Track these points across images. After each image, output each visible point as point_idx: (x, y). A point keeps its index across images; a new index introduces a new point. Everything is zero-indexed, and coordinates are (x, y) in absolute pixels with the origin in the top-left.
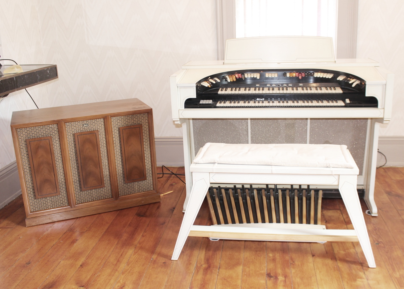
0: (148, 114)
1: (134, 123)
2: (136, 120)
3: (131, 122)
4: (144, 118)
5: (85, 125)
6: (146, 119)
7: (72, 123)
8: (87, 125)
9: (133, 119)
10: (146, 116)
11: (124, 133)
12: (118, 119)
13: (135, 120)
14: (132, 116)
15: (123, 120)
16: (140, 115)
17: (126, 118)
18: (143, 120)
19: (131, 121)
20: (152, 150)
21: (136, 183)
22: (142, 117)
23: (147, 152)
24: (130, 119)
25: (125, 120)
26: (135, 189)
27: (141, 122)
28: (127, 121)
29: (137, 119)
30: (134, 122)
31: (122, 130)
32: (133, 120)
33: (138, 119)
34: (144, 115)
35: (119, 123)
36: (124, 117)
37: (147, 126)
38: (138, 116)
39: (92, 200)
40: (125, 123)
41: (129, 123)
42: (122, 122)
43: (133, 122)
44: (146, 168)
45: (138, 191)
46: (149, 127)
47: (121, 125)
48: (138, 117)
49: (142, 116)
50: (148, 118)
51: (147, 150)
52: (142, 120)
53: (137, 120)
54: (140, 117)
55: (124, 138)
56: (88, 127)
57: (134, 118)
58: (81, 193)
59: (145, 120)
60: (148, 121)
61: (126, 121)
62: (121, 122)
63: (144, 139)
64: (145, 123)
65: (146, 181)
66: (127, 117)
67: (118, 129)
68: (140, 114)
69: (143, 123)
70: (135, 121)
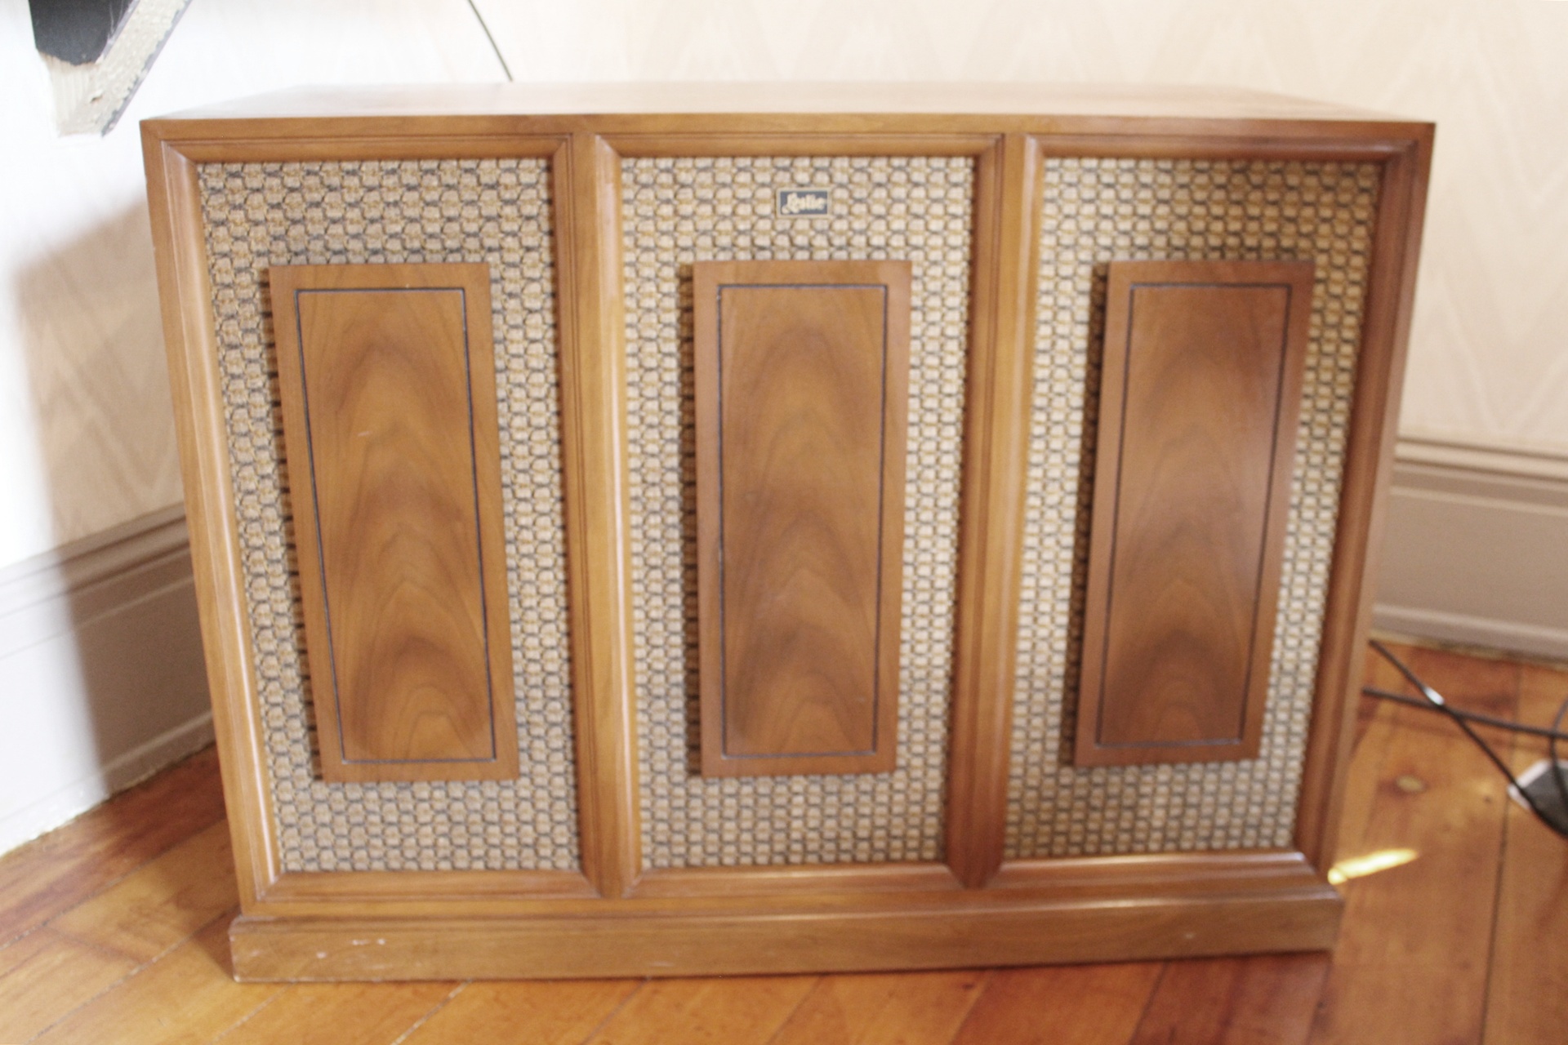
0: (1381, 177)
1: (1242, 244)
2: (1271, 212)
3: (1218, 226)
4: (1338, 205)
5: (801, 195)
6: (1360, 223)
7: (686, 169)
8: (818, 203)
9: (1238, 203)
10: (1363, 190)
11: (1139, 320)
12: (1109, 186)
13: (1252, 218)
14: (1235, 172)
15: (1145, 201)
16: (1314, 173)
17: (1182, 186)
18: (1324, 229)
19: (1217, 218)
20: (1355, 513)
21: (1164, 773)
22: (1327, 198)
23: (1309, 521)
24: (1218, 203)
25: (1166, 202)
26: (1144, 819)
27: (1304, 244)
28: (1180, 218)
29: (1274, 203)
30: (1244, 229)
31: (1132, 293)
32: (1235, 211)
33: (1290, 212)
34: (1346, 183)
35: (1106, 217)
36: (1167, 172)
37: (1354, 283)
38: (1293, 180)
39: (778, 859)
40: (1160, 232)
41: (1200, 233)
42: (1135, 214)
43: (1235, 226)
44: (1269, 660)
45: (1165, 839)
46: (1368, 300)
47: (1123, 241)
48: (1291, 188)
49: (1328, 189)
50: (1377, 208)
51: (1310, 501)
52: (1325, 220)
53: (1272, 219)
54: (1309, 197)
55: (1135, 370)
56: (821, 223)
57: (1255, 196)
58: (696, 786)
59: (1351, 232)
60: (1373, 237)
61: (1172, 211)
62: (1124, 217)
63: (1307, 404)
64: (1340, 252)
65: (1245, 764)
66: (1184, 179)
67: (1095, 273)
68: (1309, 167)
69: (1322, 251)
70: (1253, 226)
